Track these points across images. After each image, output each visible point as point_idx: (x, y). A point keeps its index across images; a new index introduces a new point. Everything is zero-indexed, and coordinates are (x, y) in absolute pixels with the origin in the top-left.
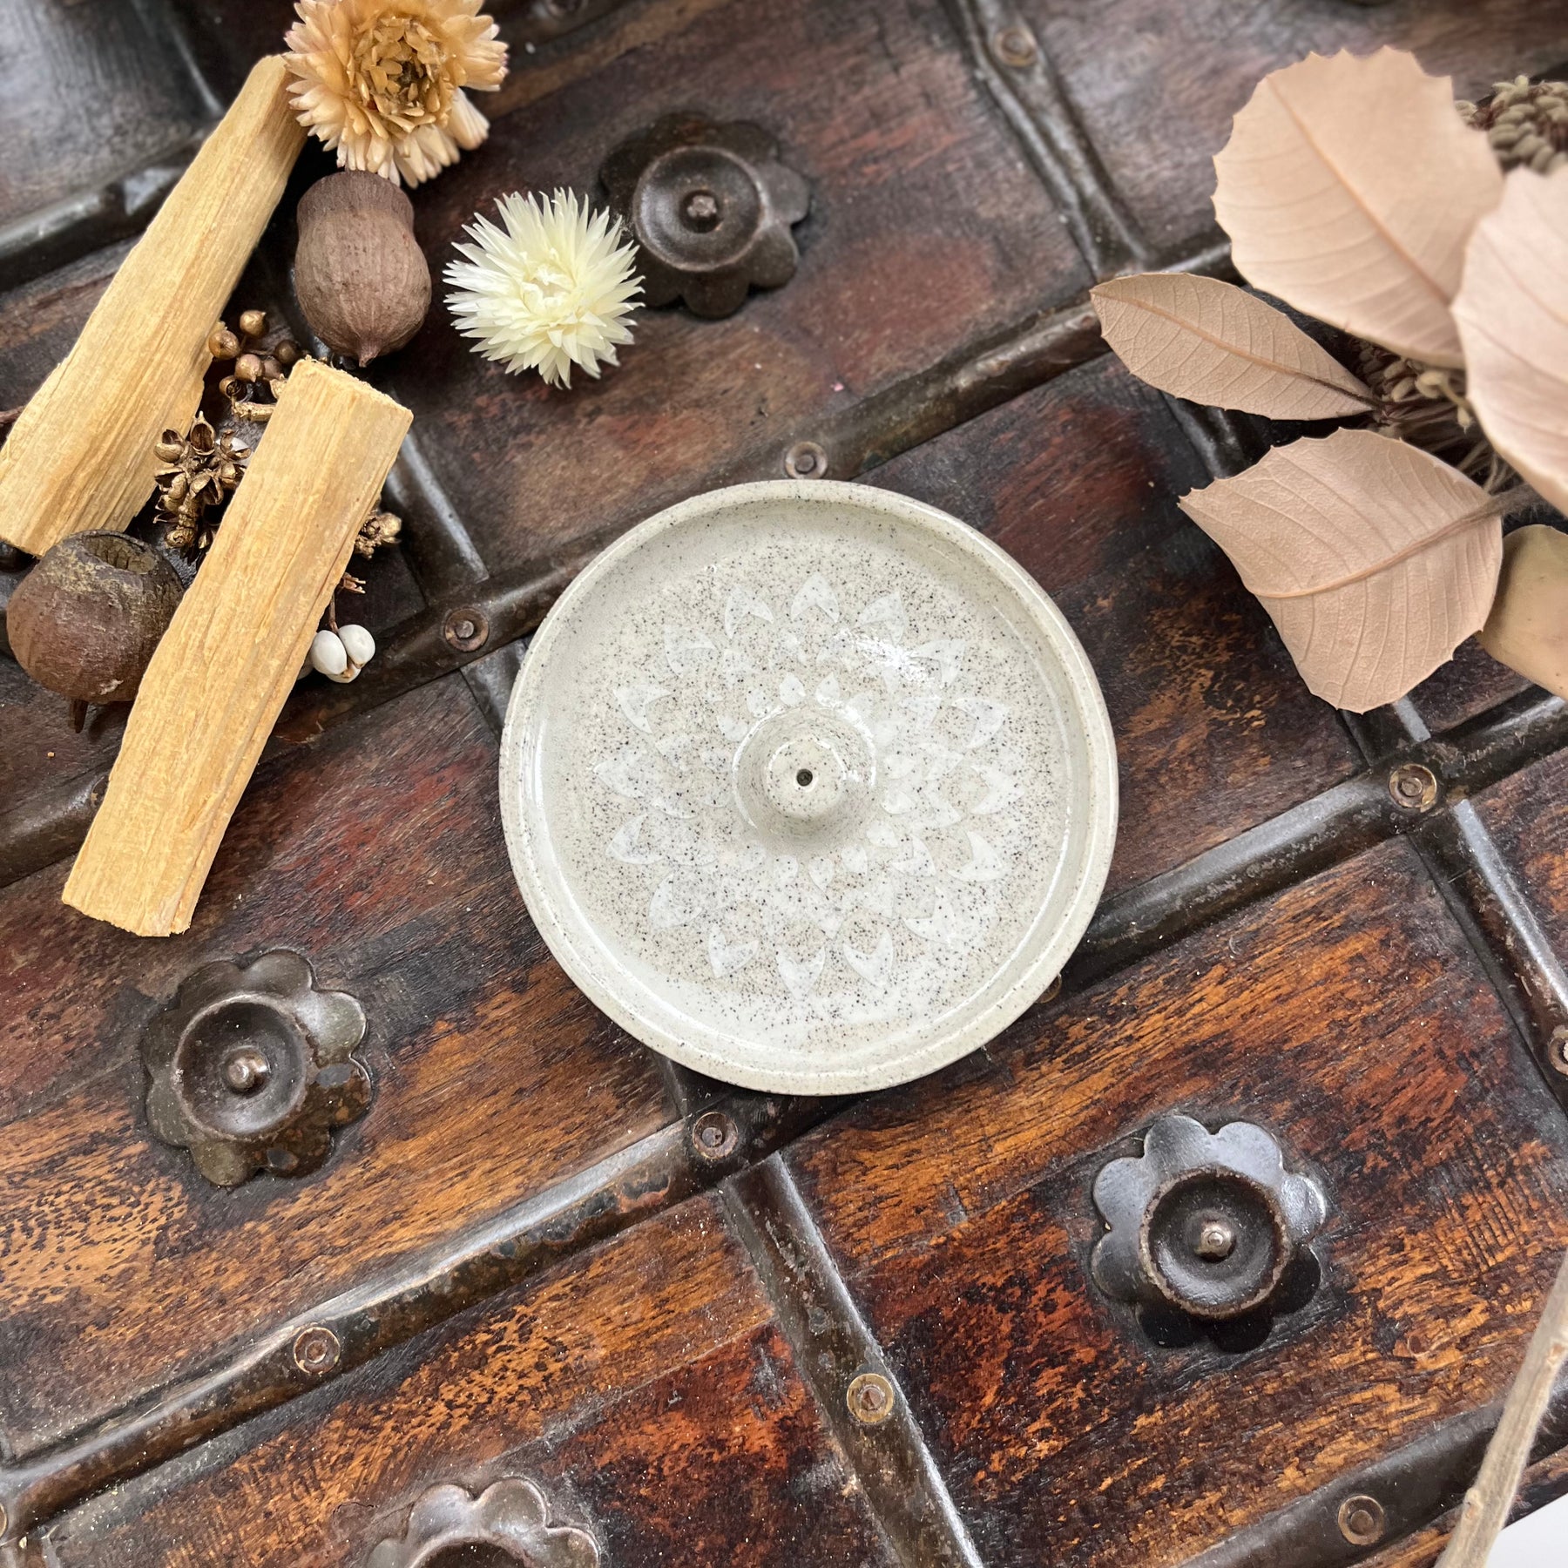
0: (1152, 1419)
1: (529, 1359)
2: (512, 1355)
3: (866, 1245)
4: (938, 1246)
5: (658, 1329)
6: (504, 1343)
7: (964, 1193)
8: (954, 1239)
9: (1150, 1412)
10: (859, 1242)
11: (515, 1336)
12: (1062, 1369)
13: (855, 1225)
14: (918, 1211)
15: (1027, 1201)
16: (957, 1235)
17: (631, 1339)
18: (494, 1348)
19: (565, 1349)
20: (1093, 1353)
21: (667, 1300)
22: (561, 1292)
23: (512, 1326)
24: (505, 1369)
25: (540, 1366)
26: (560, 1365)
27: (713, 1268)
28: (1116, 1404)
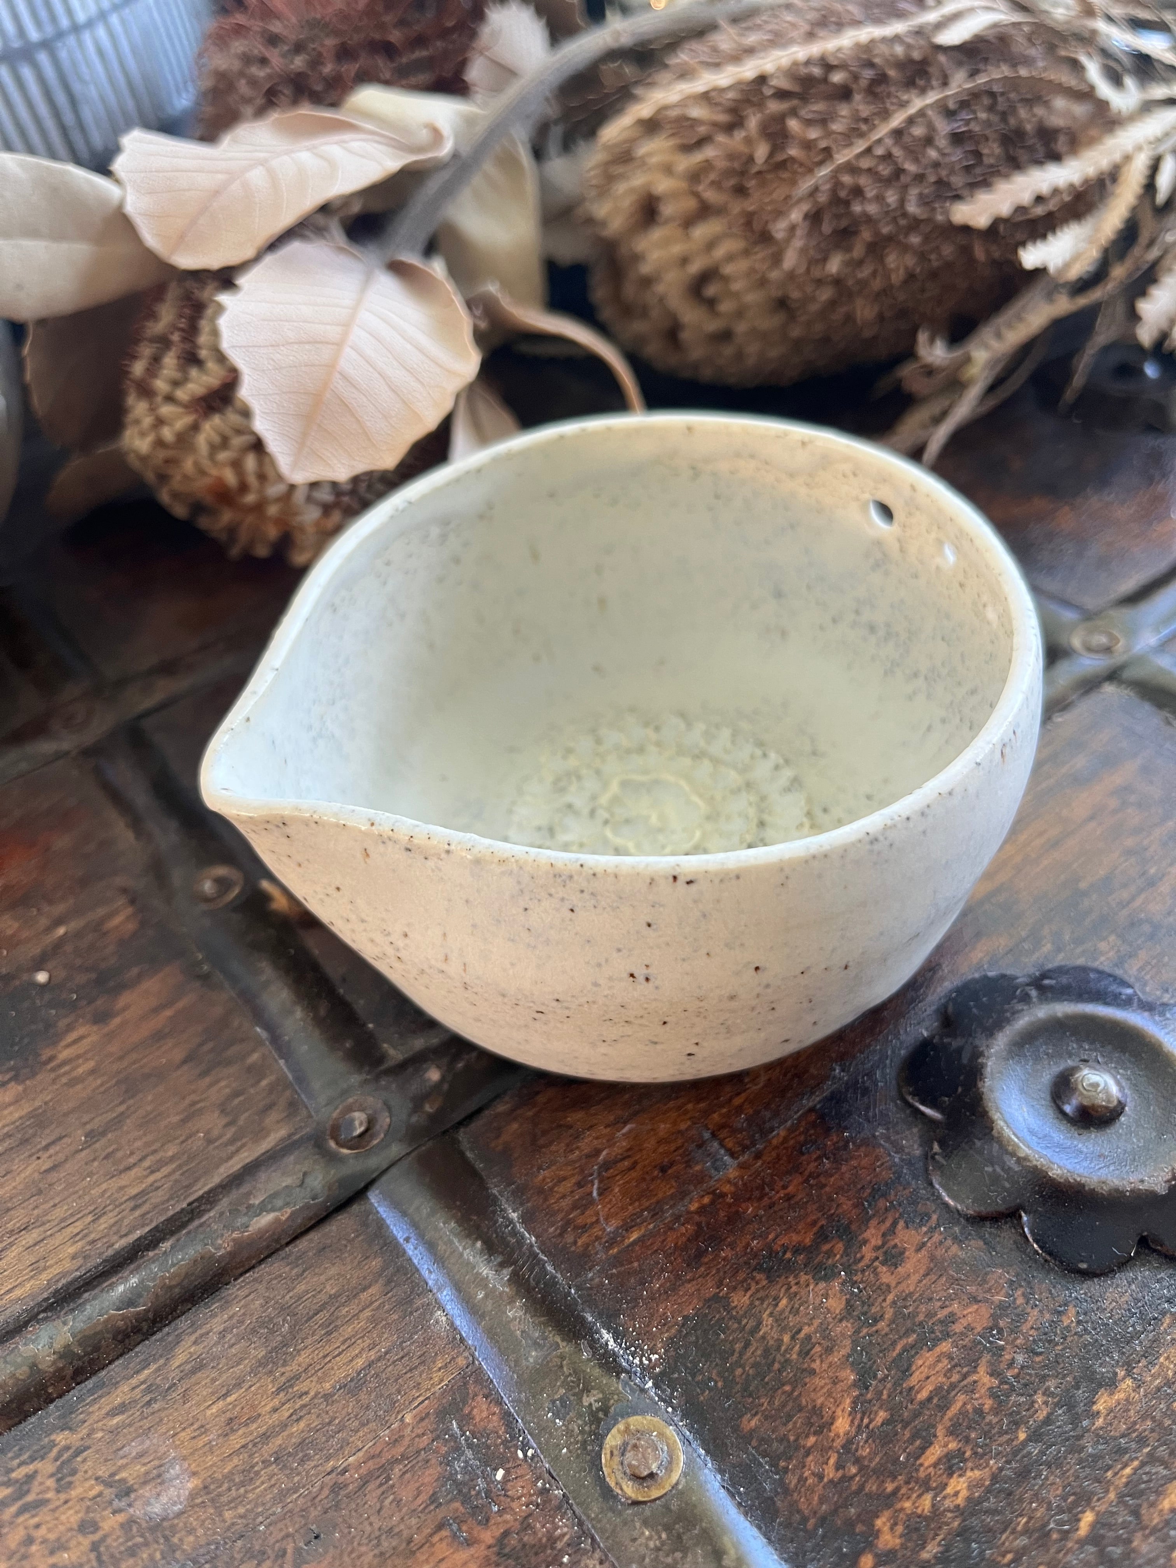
0: (1120, 1396)
1: (71, 1517)
2: (43, 1515)
3: (596, 1231)
4: (702, 1210)
5: (284, 1426)
6: (30, 1498)
7: (723, 1134)
8: (723, 1195)
9: (1112, 1384)
10: (584, 1228)
11: (51, 1483)
12: (945, 1346)
13: (575, 1207)
14: (663, 1170)
15: (814, 1125)
16: (727, 1188)
17: (237, 1452)
18: (13, 1509)
19: (128, 1491)
20: (985, 1311)
21: (297, 1377)
22: (127, 1398)
23: (46, 1467)
24: (29, 1541)
25: (86, 1526)
26: (121, 1518)
27: (367, 1313)
28: (1051, 1384)
